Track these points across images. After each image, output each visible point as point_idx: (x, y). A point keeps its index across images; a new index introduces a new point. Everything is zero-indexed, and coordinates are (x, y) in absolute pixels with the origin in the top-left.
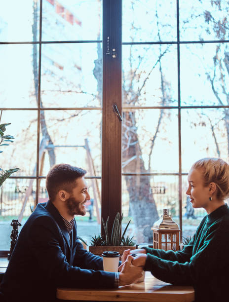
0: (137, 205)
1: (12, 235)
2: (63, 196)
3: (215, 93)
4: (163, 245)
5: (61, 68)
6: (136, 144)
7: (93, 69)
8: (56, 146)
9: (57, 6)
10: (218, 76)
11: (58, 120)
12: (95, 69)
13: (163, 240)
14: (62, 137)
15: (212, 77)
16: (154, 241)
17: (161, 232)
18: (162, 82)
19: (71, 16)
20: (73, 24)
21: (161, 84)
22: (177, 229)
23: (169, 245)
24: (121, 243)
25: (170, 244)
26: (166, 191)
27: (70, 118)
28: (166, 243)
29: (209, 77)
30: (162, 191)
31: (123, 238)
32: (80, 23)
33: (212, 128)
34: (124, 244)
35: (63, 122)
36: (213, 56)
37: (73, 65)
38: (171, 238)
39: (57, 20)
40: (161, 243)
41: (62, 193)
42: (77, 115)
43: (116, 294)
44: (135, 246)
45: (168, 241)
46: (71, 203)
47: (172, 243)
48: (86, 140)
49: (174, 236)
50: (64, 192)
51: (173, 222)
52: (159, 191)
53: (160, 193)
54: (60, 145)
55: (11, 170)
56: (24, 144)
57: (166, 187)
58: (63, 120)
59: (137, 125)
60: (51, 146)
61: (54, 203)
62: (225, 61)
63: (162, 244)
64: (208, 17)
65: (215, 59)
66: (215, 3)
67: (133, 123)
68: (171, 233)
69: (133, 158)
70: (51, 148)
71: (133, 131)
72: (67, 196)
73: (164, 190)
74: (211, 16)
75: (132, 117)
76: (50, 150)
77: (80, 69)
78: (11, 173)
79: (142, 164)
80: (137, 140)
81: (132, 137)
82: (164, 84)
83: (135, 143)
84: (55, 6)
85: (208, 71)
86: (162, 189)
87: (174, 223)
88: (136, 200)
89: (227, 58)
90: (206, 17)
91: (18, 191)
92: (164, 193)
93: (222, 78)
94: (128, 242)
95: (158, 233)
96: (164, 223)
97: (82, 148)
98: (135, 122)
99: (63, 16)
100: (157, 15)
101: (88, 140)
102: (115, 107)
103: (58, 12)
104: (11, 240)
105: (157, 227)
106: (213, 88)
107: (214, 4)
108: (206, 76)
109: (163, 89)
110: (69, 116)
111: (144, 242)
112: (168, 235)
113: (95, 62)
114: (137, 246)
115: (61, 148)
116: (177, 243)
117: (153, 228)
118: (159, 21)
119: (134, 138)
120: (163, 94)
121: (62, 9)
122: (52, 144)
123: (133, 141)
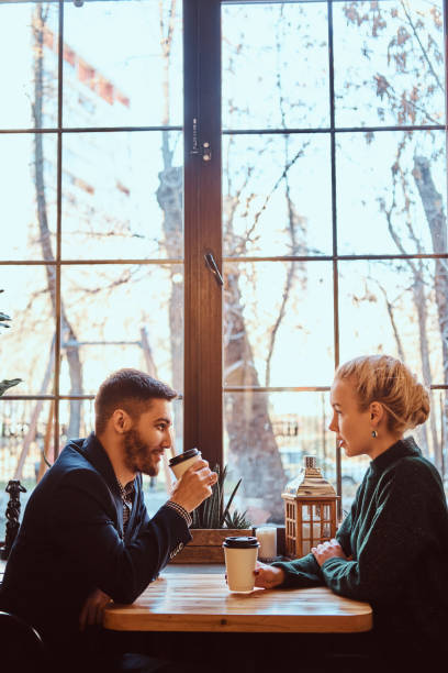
0: (245, 458)
1: (8, 511)
2: (121, 422)
3: (395, 237)
4: (306, 526)
5: (90, 190)
6: (243, 338)
7: (156, 189)
8: (84, 344)
9: (81, 66)
10: (401, 204)
11: (87, 291)
12: (159, 190)
13: (306, 517)
14: (94, 325)
15: (388, 207)
16: (287, 519)
17: (301, 501)
18: (291, 215)
19: (109, 88)
20: (112, 103)
21: (288, 220)
22: (333, 496)
23: (317, 526)
24: (222, 524)
25: (319, 525)
26: (299, 431)
27: (111, 287)
28: (311, 522)
29: (383, 206)
30: (292, 432)
31: (227, 512)
32: (125, 101)
33: (390, 306)
34: (230, 525)
35: (99, 295)
36: (392, 164)
37: (115, 184)
38: (320, 513)
39: (80, 94)
40: (301, 522)
41: (119, 416)
42: (126, 281)
43: (220, 618)
44: (251, 528)
45: (315, 518)
46: (132, 441)
47: (322, 522)
48: (143, 330)
49: (327, 509)
50: (125, 414)
51: (324, 482)
52: (285, 431)
53: (289, 435)
54: (91, 340)
55: (6, 382)
56: (19, 340)
57: (300, 425)
58: (98, 290)
59: (242, 302)
60: (72, 343)
61: (102, 439)
62: (414, 173)
63: (304, 525)
64: (382, 86)
65: (395, 169)
66: (396, 58)
67: (237, 295)
68: (321, 502)
69: (237, 365)
70: (74, 347)
71: (237, 312)
72: (128, 423)
73: (296, 429)
74: (387, 84)
75: (233, 284)
76: (71, 350)
77: (127, 192)
78: (6, 388)
79: (255, 376)
80: (242, 329)
81: (234, 322)
82: (295, 220)
83: (239, 336)
84: (77, 65)
85: (382, 194)
86: (293, 427)
87: (326, 483)
88: (241, 448)
89: (418, 168)
90: (378, 85)
91: (7, 433)
92: (296, 434)
93: (407, 208)
94: (236, 522)
95: (295, 503)
96: (307, 484)
97: (137, 347)
98: (240, 296)
99: (93, 88)
100: (279, 84)
101: (147, 330)
102: (209, 258)
103: (82, 79)
104: (7, 521)
105: (292, 492)
106: (390, 227)
107: (393, 61)
108: (378, 204)
109: (291, 229)
110: (110, 283)
111: (268, 522)
112: (314, 507)
113: (160, 176)
114: (254, 529)
115: (93, 347)
116: (333, 522)
117: (285, 495)
118: (284, 97)
119: (238, 326)
120: (293, 239)
121: (91, 72)
122: (75, 338)
123: (235, 331)
